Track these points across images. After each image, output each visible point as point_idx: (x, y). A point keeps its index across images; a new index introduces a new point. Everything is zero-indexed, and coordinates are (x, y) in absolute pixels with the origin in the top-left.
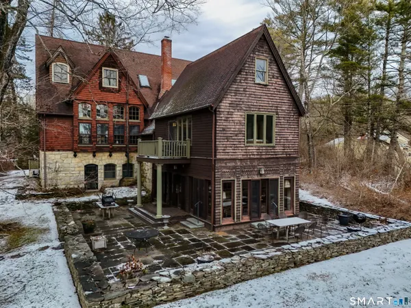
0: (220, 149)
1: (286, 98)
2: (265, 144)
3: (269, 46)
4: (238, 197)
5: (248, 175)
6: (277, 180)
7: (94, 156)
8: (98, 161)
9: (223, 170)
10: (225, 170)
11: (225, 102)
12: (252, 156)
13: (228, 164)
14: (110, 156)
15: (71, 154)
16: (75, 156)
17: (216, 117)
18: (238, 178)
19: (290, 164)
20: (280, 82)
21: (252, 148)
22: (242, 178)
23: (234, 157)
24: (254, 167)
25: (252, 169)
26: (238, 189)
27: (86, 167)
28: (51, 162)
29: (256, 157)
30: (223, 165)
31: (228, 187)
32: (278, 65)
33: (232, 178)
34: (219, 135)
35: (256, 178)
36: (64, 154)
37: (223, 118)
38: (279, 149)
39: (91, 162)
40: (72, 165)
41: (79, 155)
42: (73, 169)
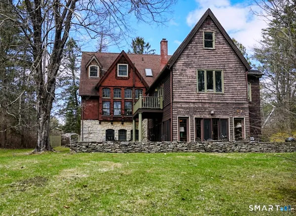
0: (176, 95)
1: (233, 58)
2: (215, 92)
3: (214, 23)
4: (192, 130)
5: (200, 114)
6: (227, 120)
7: (112, 124)
8: (114, 127)
9: (179, 110)
10: (181, 110)
11: (179, 62)
12: (203, 101)
13: (183, 106)
14: (123, 124)
15: (97, 122)
16: (100, 123)
17: (172, 73)
18: (191, 116)
19: (239, 108)
20: (226, 47)
21: (203, 95)
22: (195, 117)
23: (188, 101)
24: (205, 109)
25: (203, 110)
26: (191, 125)
27: (106, 131)
28: (86, 127)
29: (207, 101)
30: (179, 106)
31: (183, 122)
32: (223, 35)
33: (186, 116)
34: (175, 85)
35: (208, 117)
36: (94, 122)
37: (178, 74)
38: (227, 96)
39: (110, 128)
40: (99, 129)
41: (103, 123)
42: (99, 132)
